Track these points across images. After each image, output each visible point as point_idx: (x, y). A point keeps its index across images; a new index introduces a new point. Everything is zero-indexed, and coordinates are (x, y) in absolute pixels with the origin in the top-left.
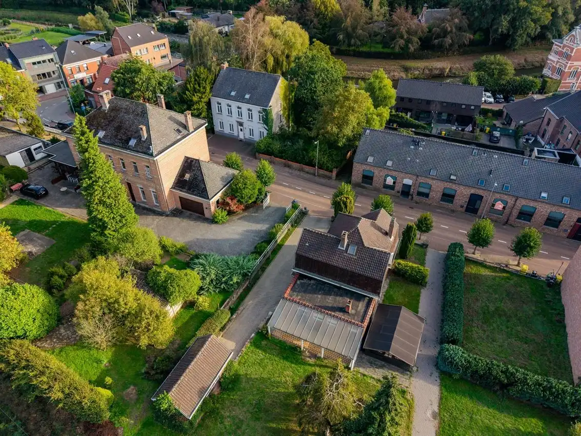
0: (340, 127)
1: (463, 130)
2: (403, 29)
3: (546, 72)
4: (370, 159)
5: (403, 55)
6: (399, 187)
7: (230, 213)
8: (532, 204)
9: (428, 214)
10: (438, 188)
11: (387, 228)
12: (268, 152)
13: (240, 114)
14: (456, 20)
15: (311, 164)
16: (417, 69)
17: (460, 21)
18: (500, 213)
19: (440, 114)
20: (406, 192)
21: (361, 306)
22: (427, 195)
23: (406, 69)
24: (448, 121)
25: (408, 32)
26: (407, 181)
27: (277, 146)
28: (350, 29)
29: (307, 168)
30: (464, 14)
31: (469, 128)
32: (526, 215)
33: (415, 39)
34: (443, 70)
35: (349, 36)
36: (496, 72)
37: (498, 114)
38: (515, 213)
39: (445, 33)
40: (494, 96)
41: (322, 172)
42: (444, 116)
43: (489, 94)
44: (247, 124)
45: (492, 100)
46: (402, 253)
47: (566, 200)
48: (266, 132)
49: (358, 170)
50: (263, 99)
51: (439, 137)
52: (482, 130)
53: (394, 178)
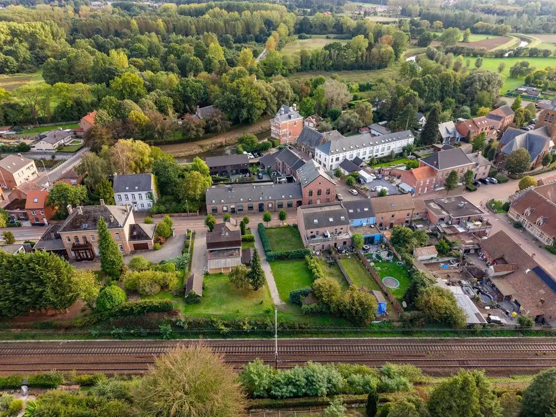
0: (194, 191)
1: (245, 176)
2: (193, 126)
3: (272, 135)
4: (214, 201)
5: (197, 139)
6: (230, 210)
7: (161, 244)
8: (280, 201)
9: (247, 216)
10: (246, 206)
11: (235, 224)
12: (159, 212)
13: (134, 197)
14: (220, 116)
15: (185, 211)
16: (207, 145)
17: (222, 115)
18: (272, 208)
19: (232, 171)
20: (233, 211)
21: (237, 252)
22: (242, 210)
23: (202, 147)
24: (237, 173)
25: (195, 126)
26: (233, 206)
27: (162, 208)
28: (160, 131)
29: (183, 214)
30: (222, 111)
31: (248, 175)
32: (280, 206)
33: (201, 129)
34: (221, 143)
35: (160, 134)
36: (250, 142)
37: (258, 164)
38: (277, 206)
39: (216, 123)
40: (253, 154)
41: (191, 214)
42: (234, 171)
43: (250, 154)
44: (139, 202)
45: (253, 157)
46: (243, 233)
47: (291, 196)
48: (151, 203)
49: (209, 208)
50: (147, 188)
51: (235, 183)
52: (254, 174)
53: (227, 206)
